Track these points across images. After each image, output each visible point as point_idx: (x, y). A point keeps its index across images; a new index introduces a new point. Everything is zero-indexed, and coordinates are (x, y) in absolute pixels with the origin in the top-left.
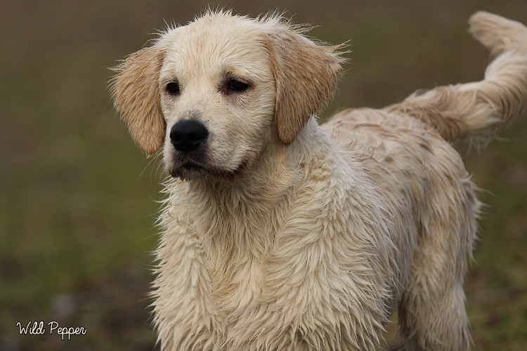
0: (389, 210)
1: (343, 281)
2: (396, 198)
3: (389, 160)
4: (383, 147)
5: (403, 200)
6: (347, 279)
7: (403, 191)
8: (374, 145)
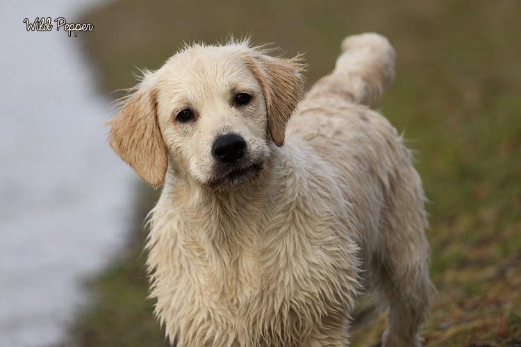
0: (343, 176)
1: (318, 256)
2: (350, 164)
3: (338, 133)
4: (330, 124)
5: (358, 165)
6: (320, 252)
7: (356, 157)
8: (322, 123)
